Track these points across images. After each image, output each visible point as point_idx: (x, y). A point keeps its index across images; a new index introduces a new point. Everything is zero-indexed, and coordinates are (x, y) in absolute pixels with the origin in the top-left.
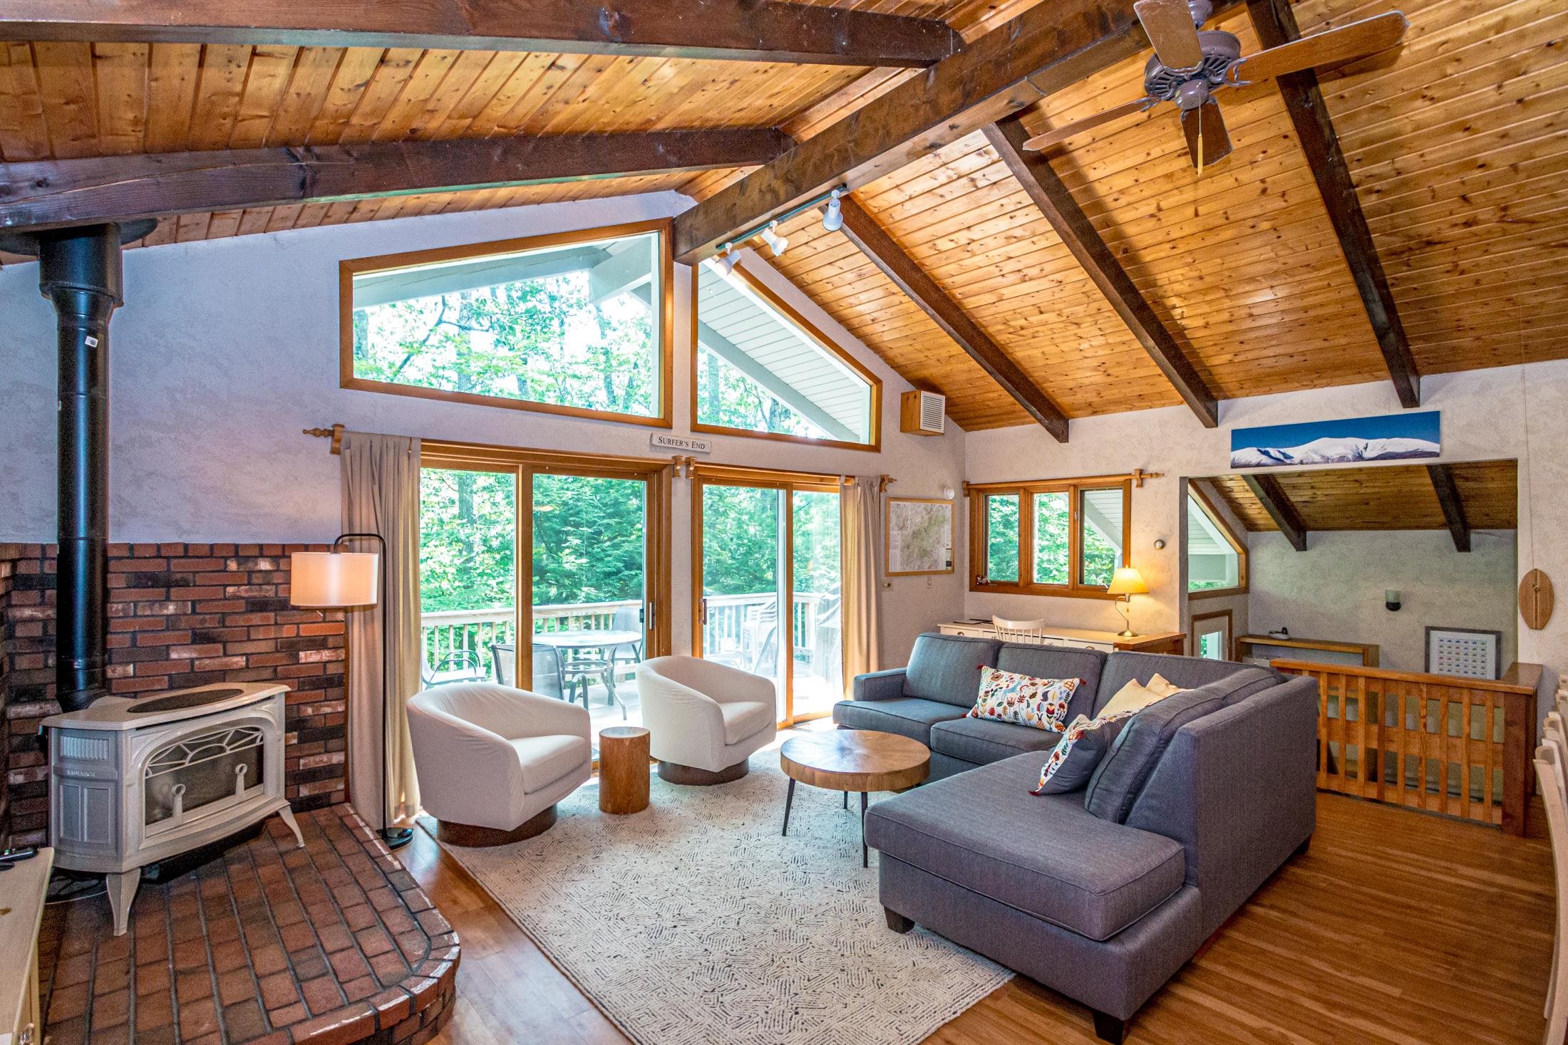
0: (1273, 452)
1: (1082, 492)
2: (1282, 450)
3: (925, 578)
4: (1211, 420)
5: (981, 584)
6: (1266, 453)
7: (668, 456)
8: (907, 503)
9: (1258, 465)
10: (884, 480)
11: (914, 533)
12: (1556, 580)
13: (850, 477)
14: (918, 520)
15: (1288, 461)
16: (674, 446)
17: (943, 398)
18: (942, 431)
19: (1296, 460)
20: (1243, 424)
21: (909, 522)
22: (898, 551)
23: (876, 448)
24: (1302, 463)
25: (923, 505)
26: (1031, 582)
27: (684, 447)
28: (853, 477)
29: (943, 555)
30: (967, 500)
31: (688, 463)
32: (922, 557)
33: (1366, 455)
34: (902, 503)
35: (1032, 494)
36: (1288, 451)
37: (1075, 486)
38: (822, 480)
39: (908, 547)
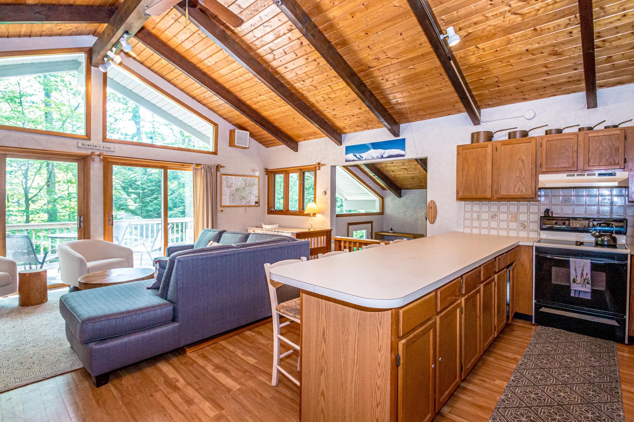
0: (357, 155)
1: (304, 173)
2: (360, 154)
3: (243, 209)
4: (340, 143)
5: (271, 211)
6: (355, 156)
7: (89, 152)
8: (232, 177)
9: (353, 161)
10: (218, 167)
11: (236, 189)
12: (438, 204)
13: (198, 165)
14: (239, 184)
15: (362, 159)
16: (92, 147)
17: (248, 133)
18: (248, 147)
19: (364, 159)
20: (349, 144)
21: (234, 184)
22: (227, 197)
23: (215, 153)
24: (366, 160)
25: (241, 178)
26: (288, 210)
27: (98, 148)
28: (201, 165)
29: (253, 199)
30: (267, 176)
31: (99, 155)
32: (241, 199)
33: (385, 156)
34: (229, 177)
35: (289, 173)
36: (362, 155)
37: (300, 170)
38: (183, 165)
39: (233, 195)
